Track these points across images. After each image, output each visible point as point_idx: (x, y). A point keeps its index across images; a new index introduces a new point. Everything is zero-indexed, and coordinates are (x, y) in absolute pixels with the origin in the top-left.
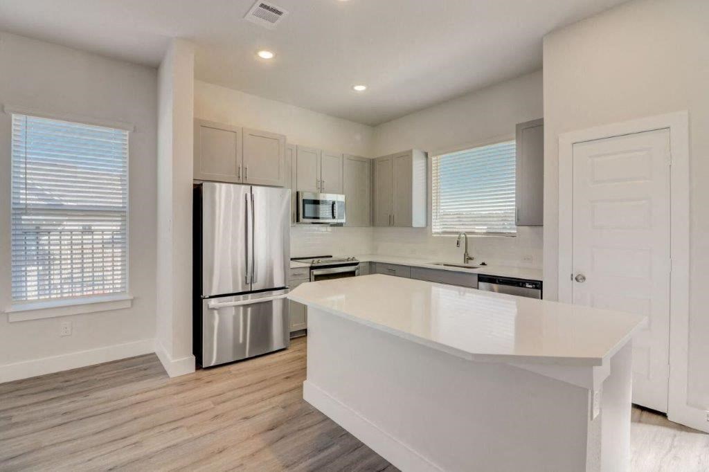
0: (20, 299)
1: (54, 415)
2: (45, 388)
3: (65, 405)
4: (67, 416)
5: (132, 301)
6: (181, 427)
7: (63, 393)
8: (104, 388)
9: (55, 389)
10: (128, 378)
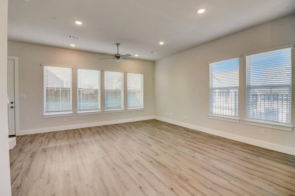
0: (249, 117)
1: (242, 156)
2: (250, 149)
3: (249, 156)
4: (246, 159)
5: (293, 128)
6: (273, 187)
7: (253, 153)
8: (266, 158)
9: (252, 150)
10: (278, 160)
